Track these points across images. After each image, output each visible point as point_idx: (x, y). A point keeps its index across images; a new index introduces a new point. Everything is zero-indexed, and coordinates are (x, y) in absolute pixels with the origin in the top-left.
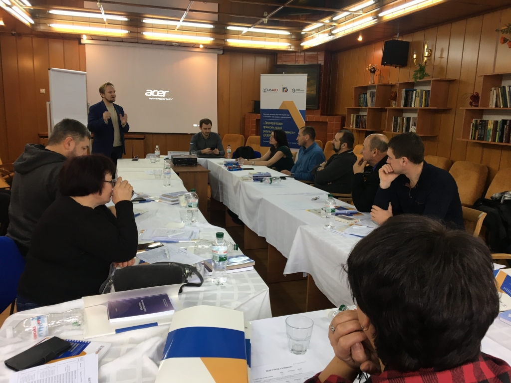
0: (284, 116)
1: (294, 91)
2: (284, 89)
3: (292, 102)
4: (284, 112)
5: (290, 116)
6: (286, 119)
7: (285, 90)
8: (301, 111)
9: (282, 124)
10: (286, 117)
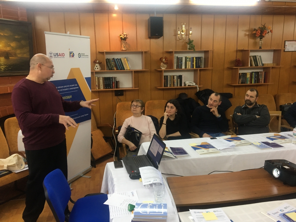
0: (73, 87)
1: (80, 55)
2: (71, 53)
3: (79, 69)
4: (72, 81)
5: (78, 86)
6: (74, 90)
7: (72, 55)
8: (87, 79)
9: (71, 97)
10: (74, 88)
